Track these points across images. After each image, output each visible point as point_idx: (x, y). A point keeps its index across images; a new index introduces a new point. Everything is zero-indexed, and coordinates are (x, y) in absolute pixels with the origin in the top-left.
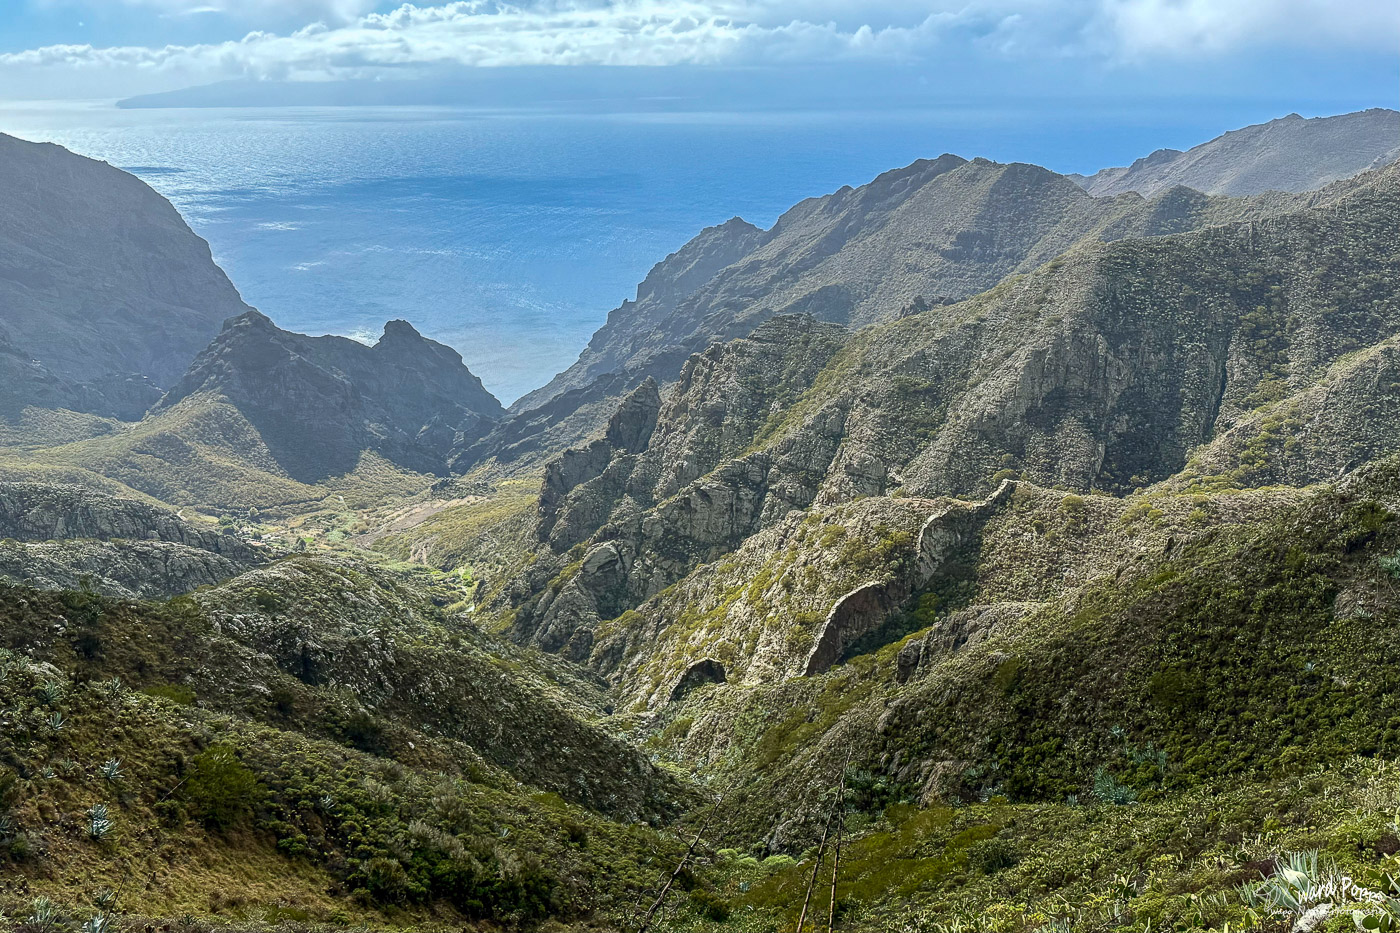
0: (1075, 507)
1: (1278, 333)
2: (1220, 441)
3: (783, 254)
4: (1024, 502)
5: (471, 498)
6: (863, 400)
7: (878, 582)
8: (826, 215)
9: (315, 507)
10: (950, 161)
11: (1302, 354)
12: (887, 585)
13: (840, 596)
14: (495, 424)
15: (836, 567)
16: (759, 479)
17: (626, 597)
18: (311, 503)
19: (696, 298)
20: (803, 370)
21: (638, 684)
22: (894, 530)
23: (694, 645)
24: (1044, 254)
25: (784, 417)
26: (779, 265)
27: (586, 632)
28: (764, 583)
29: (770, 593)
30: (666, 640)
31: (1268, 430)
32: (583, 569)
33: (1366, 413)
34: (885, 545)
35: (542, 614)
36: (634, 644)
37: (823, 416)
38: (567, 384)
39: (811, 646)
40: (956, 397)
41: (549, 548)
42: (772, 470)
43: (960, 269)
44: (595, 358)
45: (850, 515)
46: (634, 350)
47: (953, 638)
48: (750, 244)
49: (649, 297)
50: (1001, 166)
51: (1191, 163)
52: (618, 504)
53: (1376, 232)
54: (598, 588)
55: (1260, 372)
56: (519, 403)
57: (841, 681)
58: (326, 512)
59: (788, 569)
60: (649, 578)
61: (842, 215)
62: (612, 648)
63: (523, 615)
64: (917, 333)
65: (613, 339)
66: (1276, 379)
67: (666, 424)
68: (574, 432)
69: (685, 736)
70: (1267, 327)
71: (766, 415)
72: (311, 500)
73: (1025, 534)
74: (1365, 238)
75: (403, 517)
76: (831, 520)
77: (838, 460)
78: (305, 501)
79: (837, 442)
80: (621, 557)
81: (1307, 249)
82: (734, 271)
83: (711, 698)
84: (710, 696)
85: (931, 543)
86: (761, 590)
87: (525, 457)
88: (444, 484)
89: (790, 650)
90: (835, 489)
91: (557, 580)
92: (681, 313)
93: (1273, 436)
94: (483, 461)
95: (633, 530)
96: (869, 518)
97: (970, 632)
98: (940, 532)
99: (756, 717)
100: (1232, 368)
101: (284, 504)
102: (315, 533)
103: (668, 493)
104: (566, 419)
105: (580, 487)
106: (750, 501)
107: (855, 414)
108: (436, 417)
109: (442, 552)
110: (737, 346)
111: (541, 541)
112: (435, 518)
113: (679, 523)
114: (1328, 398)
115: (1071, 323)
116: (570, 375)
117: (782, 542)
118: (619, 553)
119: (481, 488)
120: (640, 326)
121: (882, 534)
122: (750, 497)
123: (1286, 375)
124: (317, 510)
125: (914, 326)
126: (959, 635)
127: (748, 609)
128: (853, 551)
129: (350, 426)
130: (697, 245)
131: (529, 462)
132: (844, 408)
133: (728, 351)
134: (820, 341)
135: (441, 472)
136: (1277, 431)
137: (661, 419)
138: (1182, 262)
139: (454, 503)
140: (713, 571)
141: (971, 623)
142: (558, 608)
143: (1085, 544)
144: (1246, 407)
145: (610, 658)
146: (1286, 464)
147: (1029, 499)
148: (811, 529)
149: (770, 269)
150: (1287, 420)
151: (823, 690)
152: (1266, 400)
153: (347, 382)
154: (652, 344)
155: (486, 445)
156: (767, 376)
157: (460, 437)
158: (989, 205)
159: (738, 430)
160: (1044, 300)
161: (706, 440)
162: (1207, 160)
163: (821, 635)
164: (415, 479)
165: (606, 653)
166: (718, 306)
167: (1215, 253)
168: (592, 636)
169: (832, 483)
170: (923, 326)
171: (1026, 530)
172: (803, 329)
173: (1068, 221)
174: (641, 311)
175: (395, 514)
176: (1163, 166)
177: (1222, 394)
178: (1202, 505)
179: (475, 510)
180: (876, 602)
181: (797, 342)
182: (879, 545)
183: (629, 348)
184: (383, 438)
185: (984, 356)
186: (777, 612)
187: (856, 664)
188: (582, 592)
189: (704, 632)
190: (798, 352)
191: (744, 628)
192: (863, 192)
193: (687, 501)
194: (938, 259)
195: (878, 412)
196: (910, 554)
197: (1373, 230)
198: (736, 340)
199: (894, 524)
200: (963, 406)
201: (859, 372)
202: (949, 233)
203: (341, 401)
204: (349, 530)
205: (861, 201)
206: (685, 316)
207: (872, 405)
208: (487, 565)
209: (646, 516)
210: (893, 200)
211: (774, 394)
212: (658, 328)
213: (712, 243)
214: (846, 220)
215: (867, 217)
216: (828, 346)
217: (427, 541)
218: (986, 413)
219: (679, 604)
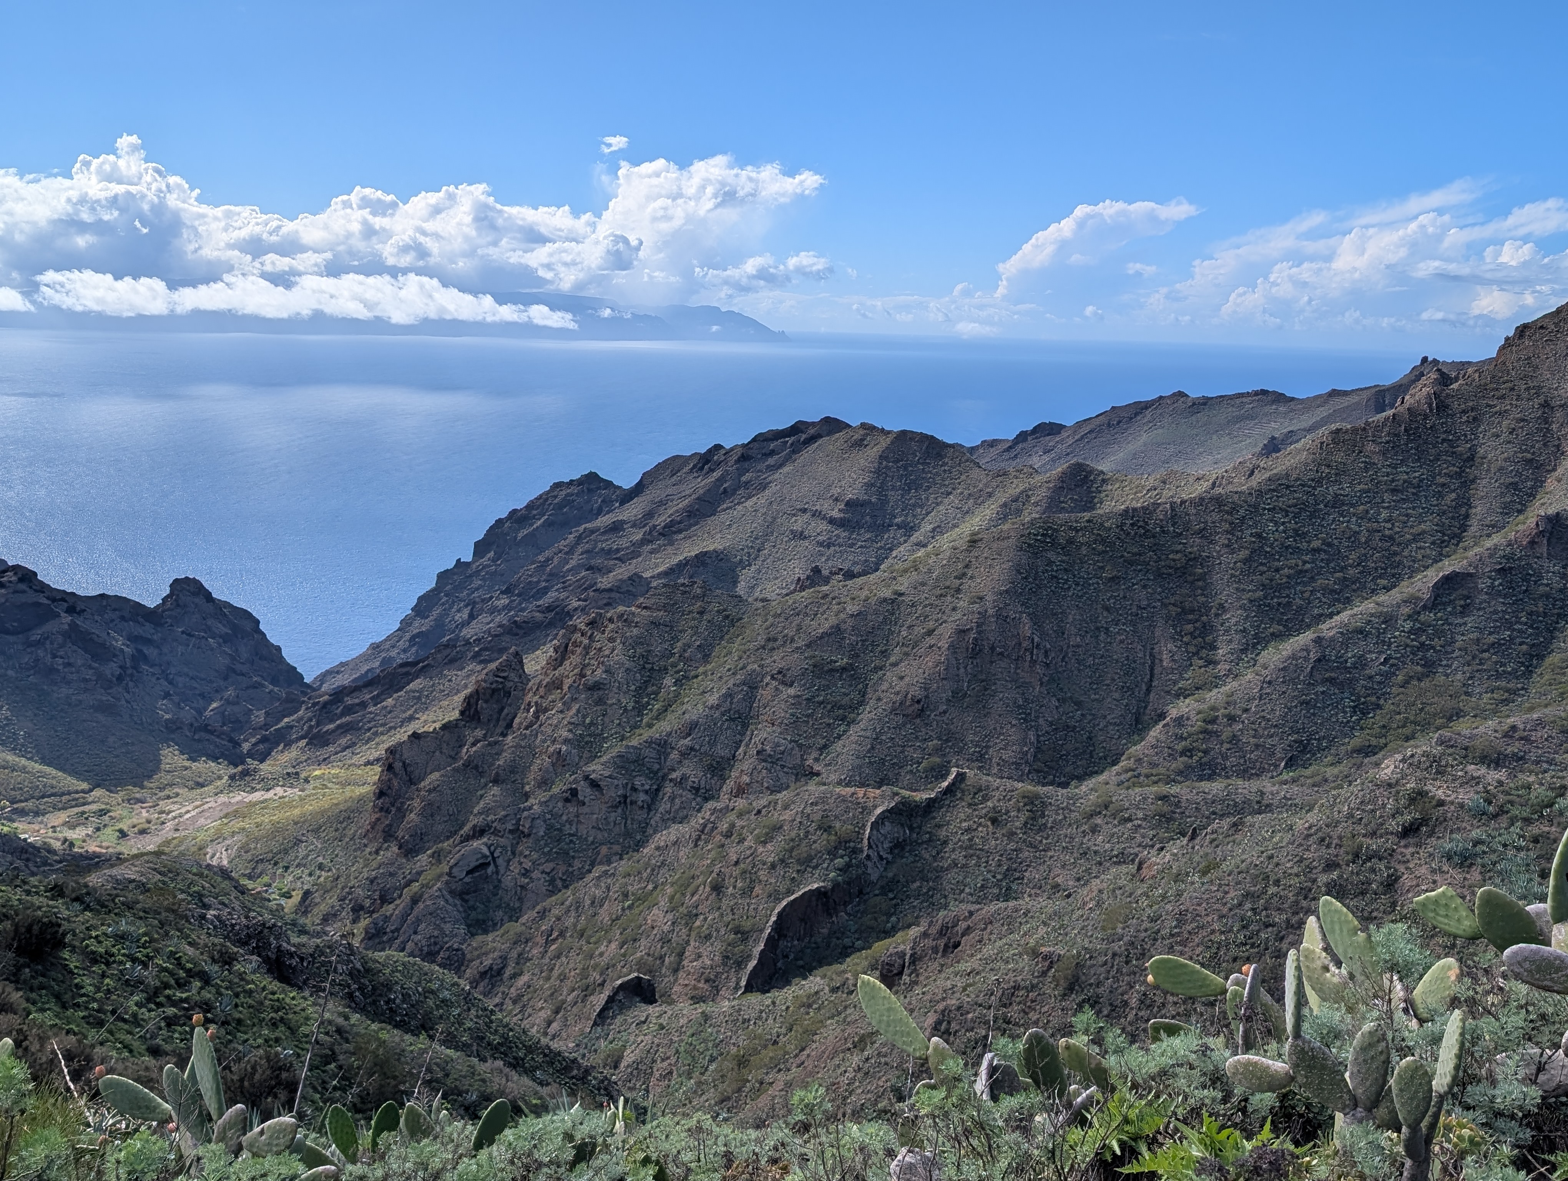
0: (1031, 800)
1: (1204, 618)
2: (1155, 733)
3: (650, 515)
4: (975, 794)
5: (279, 790)
6: (773, 678)
7: (822, 884)
8: (695, 474)
9: (82, 800)
10: (832, 425)
11: (1231, 641)
12: (833, 888)
13: (780, 900)
14: (303, 702)
15: (773, 866)
16: (656, 766)
17: (499, 907)
18: (77, 796)
19: (548, 560)
20: (698, 643)
21: (529, 1010)
22: (838, 825)
23: (605, 960)
24: (939, 527)
25: (677, 695)
26: (645, 526)
27: (457, 950)
28: (686, 885)
29: (695, 899)
30: (558, 957)
31: (1204, 721)
32: (449, 874)
33: (1302, 704)
34: (828, 841)
35: (397, 930)
36: (517, 964)
37: (729, 695)
38: (384, 655)
39: (749, 957)
40: (875, 677)
41: (395, 849)
42: (672, 756)
43: (849, 538)
44: (420, 626)
45: (786, 807)
46: (472, 617)
47: (942, 943)
48: (607, 502)
49: (488, 555)
50: (889, 432)
51: (1076, 437)
52: (482, 796)
53: (1295, 517)
54: (467, 897)
55: (1190, 659)
56: (323, 677)
57: (809, 997)
58: (94, 807)
59: (716, 870)
60: (528, 884)
61: (716, 474)
62: (491, 968)
63: (373, 931)
64: (825, 607)
65: (443, 604)
66: (1205, 666)
67: (536, 703)
68: (404, 712)
69: (616, 1067)
70: (1192, 611)
71: (657, 693)
72: (77, 792)
73: (980, 829)
74: (1283, 523)
75: (193, 813)
76: (764, 812)
77: (747, 745)
78: (69, 793)
79: (745, 726)
80: (494, 859)
81: (1228, 532)
82: (592, 532)
83: (644, 1022)
84: (643, 1019)
85: (878, 839)
86: (683, 895)
87: (343, 741)
88: (245, 773)
89: (725, 964)
90: (746, 779)
91: (415, 887)
92: (531, 576)
93: (1210, 727)
94: (288, 744)
95: (510, 826)
96: (808, 810)
97: (963, 935)
98: (888, 826)
99: (705, 1041)
100: (1160, 653)
101: (43, 797)
102: (84, 833)
103: (544, 783)
104: (395, 695)
105: (436, 775)
106: (646, 792)
107: (764, 694)
108: (230, 693)
109: (249, 856)
110: (623, 615)
111: (385, 841)
112: (236, 814)
113: (564, 818)
114: (1262, 688)
115: (994, 601)
116: (387, 645)
117: (699, 838)
118: (492, 854)
119: (291, 777)
120: (477, 589)
121: (826, 828)
122: (647, 787)
123: (1216, 663)
124: (84, 804)
125: (823, 598)
126: (949, 939)
127: (670, 916)
128: (792, 849)
129: (127, 702)
130: (547, 499)
131: (348, 747)
132: (752, 686)
133: (611, 620)
134: (718, 611)
135: (236, 760)
136: (1213, 721)
137: (529, 697)
138: (1103, 541)
139: (257, 796)
140: (613, 874)
141: (963, 925)
142: (418, 921)
143: (1044, 841)
144: (1177, 696)
145: (487, 981)
146: (1225, 758)
147: (980, 790)
148: (739, 823)
149: (634, 530)
150: (1222, 711)
151: (788, 1008)
152: (1197, 689)
153: (126, 649)
154: (494, 611)
155: (292, 727)
156: (658, 649)
157: (259, 717)
158: (878, 472)
159: (626, 710)
160: (964, 574)
161: (588, 721)
162: (1094, 435)
163: (761, 946)
164: (204, 766)
165: (483, 975)
166: (574, 570)
167: (1136, 534)
168: (463, 954)
169: (742, 771)
170: (833, 599)
171: (980, 824)
172: (696, 597)
173: (962, 493)
174: (478, 572)
175: (183, 810)
176: (1048, 438)
177: (1151, 680)
178: (1164, 798)
179: (284, 804)
180: (820, 907)
181: (690, 612)
182: (821, 841)
183: (465, 614)
184: (167, 716)
185: (904, 633)
186: (705, 919)
187: (824, 977)
188: (447, 901)
189: (613, 946)
190: (692, 623)
191: (665, 940)
192: (739, 452)
193: (574, 792)
194: (823, 526)
195: (792, 691)
196: (855, 851)
197: (1291, 515)
198: (621, 609)
199: (836, 817)
200: (884, 688)
201: (763, 647)
202: (836, 500)
203: (118, 671)
204: (125, 829)
205: (738, 461)
206: (535, 580)
207: (783, 683)
208: (307, 872)
209: (525, 809)
210: (771, 461)
211: (666, 669)
212: (502, 593)
213: (564, 499)
214: (721, 480)
215: (744, 479)
216: (727, 617)
217: (227, 842)
218: (910, 696)
219: (573, 914)
